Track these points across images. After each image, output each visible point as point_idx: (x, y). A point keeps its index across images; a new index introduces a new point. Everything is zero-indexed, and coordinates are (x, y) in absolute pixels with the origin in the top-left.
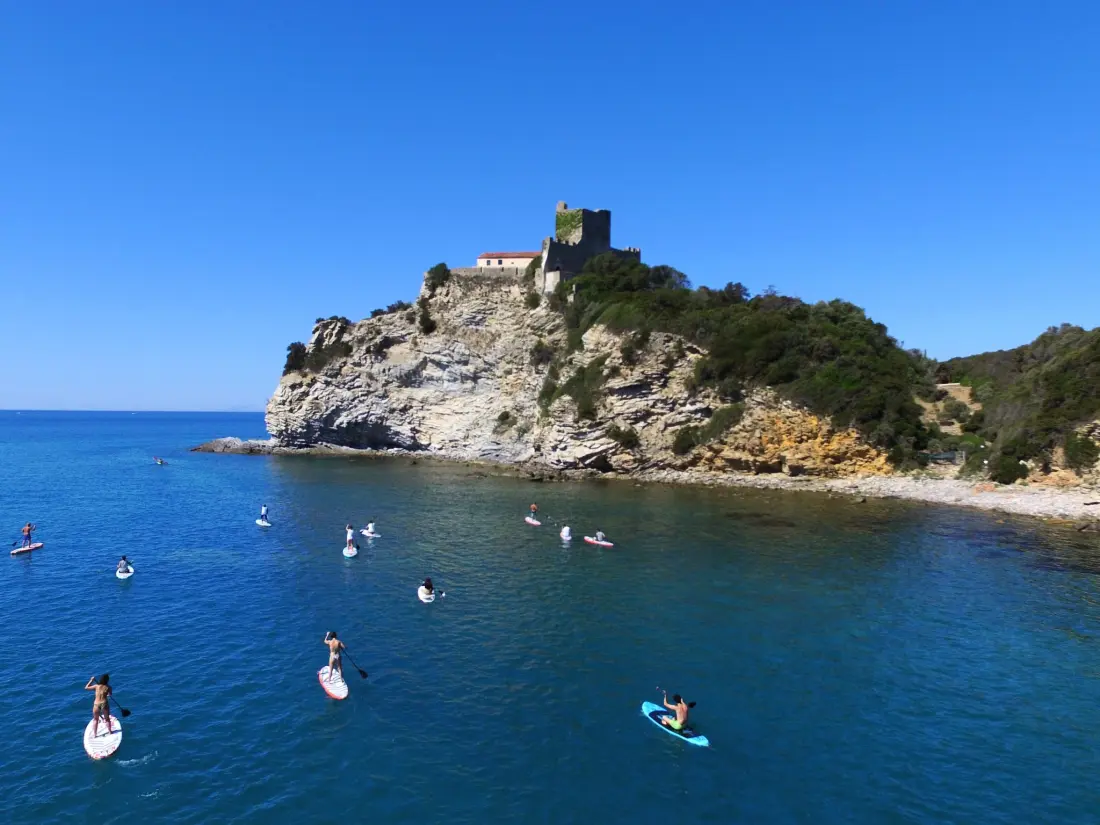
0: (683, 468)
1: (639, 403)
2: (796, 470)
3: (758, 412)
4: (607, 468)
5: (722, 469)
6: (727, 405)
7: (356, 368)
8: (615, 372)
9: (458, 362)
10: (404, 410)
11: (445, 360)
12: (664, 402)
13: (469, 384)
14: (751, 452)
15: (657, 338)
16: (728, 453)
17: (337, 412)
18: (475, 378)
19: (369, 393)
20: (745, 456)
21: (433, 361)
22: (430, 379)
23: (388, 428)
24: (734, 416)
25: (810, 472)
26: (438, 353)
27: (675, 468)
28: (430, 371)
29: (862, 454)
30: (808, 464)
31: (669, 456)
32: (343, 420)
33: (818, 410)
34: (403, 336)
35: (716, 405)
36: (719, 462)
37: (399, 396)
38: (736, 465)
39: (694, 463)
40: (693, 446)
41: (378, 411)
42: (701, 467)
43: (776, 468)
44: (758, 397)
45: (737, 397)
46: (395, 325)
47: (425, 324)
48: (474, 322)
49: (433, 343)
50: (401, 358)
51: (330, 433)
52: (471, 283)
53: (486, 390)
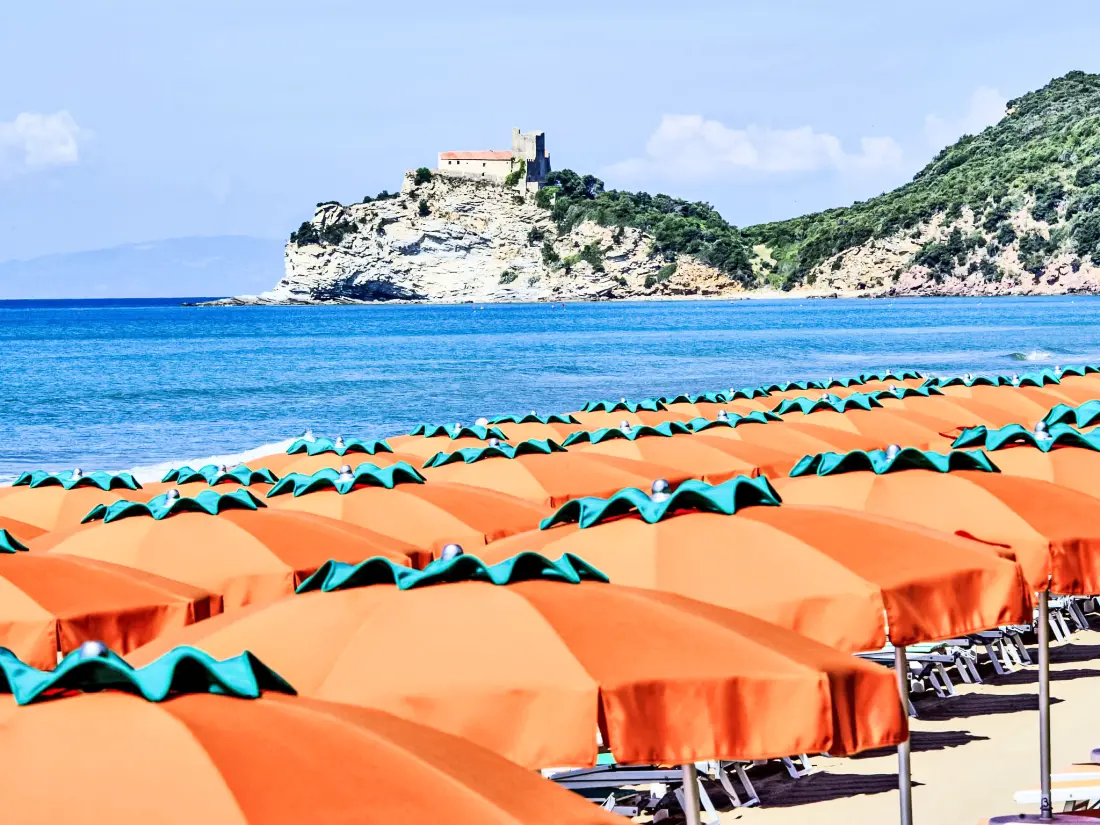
0: (650, 294)
1: (625, 264)
2: (705, 293)
3: (685, 266)
4: (612, 296)
5: (669, 294)
6: (669, 264)
7: (365, 242)
8: (610, 248)
9: (455, 238)
10: (407, 271)
11: (444, 236)
12: (637, 263)
13: (463, 252)
14: (684, 285)
15: (628, 230)
16: (672, 286)
17: (358, 273)
18: (468, 249)
19: (379, 259)
20: (681, 287)
21: (429, 236)
22: (426, 250)
23: (392, 284)
24: (673, 270)
25: (711, 293)
26: (438, 231)
27: (646, 295)
28: (428, 243)
29: (731, 284)
30: (710, 290)
31: (643, 289)
32: (361, 280)
33: (712, 265)
34: (397, 218)
35: (664, 264)
36: (666, 291)
37: (403, 262)
38: (677, 292)
39: (655, 292)
40: (653, 284)
41: (386, 271)
42: (659, 293)
43: (695, 292)
44: (683, 259)
45: (673, 260)
46: (388, 209)
47: (424, 211)
48: (463, 210)
49: (431, 224)
50: (400, 234)
51: (348, 289)
52: (455, 182)
53: (477, 256)
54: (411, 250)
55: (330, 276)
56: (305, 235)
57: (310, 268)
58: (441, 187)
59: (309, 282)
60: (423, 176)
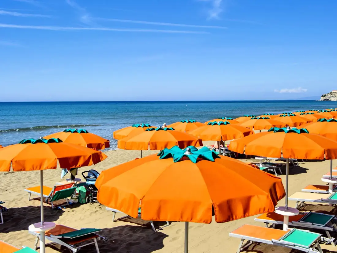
7: (327, 97)
10: (330, 99)
11: (333, 96)
41: (328, 99)
46: (329, 94)
47: (331, 94)
48: (334, 94)
49: (331, 95)
50: (329, 96)
51: (325, 100)
52: (333, 93)
53: (335, 98)
54: (330, 97)
55: (324, 99)
56: (322, 96)
57: (322, 98)
58: (332, 93)
59: (323, 99)
60: (331, 92)
